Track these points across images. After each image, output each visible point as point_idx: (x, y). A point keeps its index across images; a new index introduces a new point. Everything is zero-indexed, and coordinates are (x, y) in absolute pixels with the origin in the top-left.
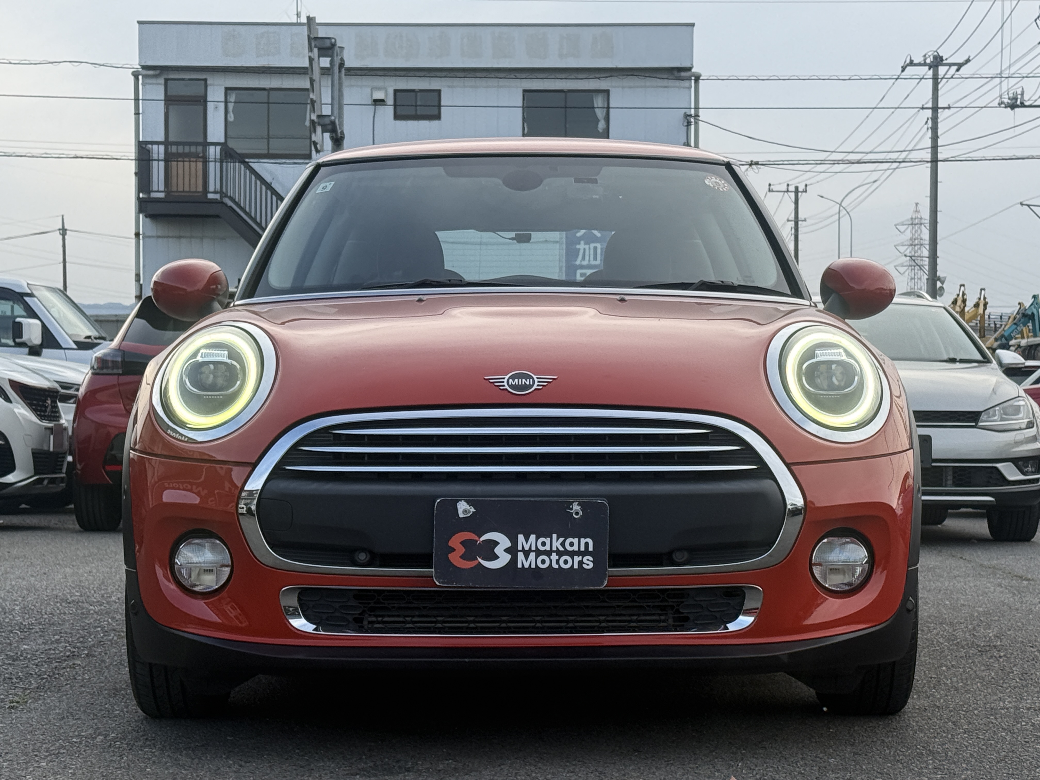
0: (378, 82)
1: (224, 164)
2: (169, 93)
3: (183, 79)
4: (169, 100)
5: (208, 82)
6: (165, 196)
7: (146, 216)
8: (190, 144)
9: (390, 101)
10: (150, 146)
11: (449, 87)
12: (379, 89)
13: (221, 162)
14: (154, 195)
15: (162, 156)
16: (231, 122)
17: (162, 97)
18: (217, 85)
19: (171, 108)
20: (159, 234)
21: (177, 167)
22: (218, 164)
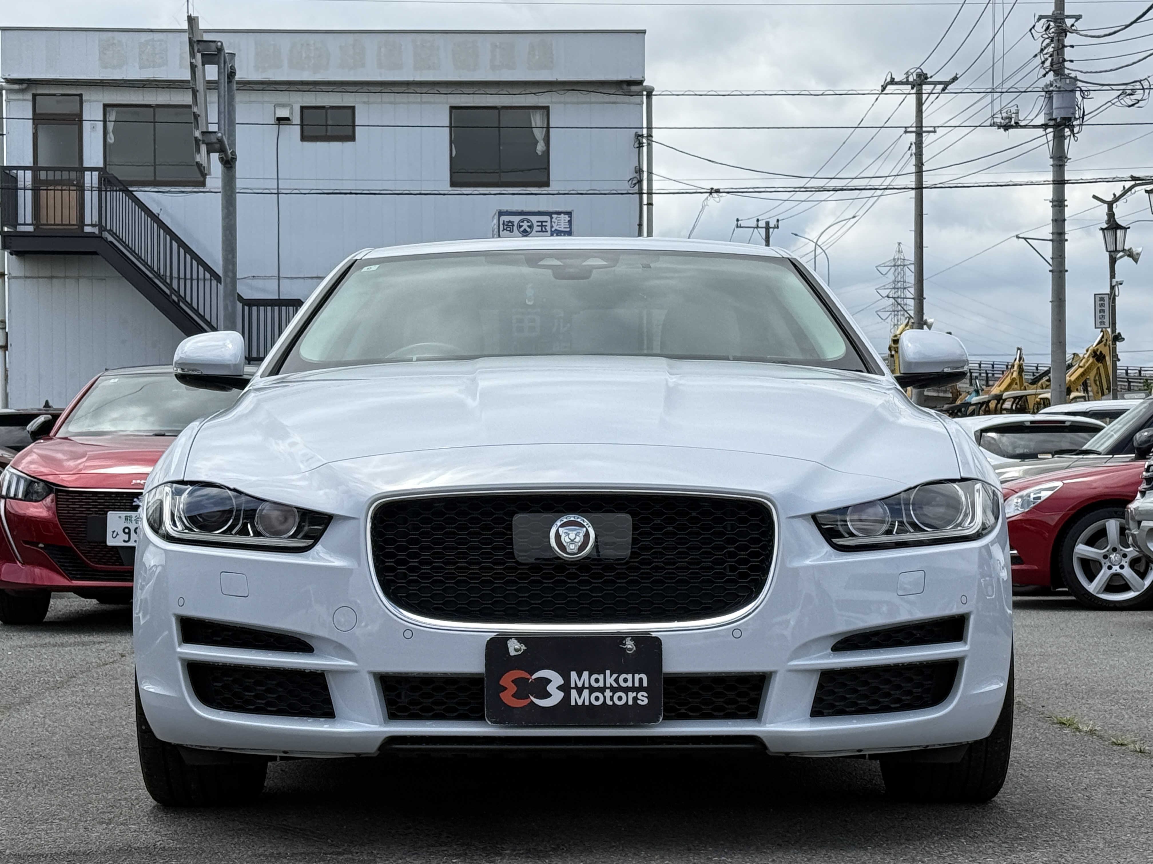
0: (282, 97)
1: (103, 193)
2: (37, 111)
3: (54, 95)
4: (38, 119)
5: (84, 98)
6: (34, 229)
7: (11, 254)
8: (62, 169)
9: (297, 120)
10: (15, 171)
11: (364, 103)
12: (283, 106)
13: (100, 190)
14: (21, 229)
15: (29, 183)
16: (110, 144)
17: (31, 116)
18: (94, 101)
19: (40, 127)
20: (28, 275)
21: (48, 196)
22: (96, 194)
